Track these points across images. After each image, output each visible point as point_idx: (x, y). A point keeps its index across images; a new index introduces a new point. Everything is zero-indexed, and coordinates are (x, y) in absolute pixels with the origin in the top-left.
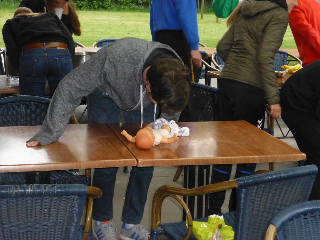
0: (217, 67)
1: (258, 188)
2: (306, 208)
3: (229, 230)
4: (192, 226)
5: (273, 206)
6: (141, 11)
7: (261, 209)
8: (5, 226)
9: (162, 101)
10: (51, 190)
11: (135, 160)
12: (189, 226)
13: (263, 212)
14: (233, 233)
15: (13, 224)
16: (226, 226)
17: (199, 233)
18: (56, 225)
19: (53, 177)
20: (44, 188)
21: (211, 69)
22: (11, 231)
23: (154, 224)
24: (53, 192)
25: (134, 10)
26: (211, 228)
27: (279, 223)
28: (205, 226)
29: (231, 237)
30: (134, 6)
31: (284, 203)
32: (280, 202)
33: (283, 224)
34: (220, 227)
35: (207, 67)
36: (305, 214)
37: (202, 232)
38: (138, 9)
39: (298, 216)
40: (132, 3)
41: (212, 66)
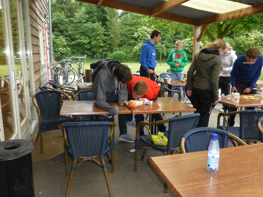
0: (160, 79)
1: (177, 122)
2: (197, 131)
3: (165, 138)
4: (151, 137)
5: (183, 129)
6: (135, 63)
7: (178, 131)
8: (78, 138)
9: (123, 80)
10: (95, 124)
11: (131, 111)
12: (150, 137)
13: (179, 131)
14: (167, 139)
15: (81, 137)
16: (165, 137)
17: (154, 140)
18: (98, 137)
19: (101, 118)
20: (93, 123)
21: (158, 80)
22: (81, 140)
23: (137, 136)
24: (96, 125)
25: (132, 62)
26: (159, 137)
27: (186, 137)
28: (156, 137)
29: (166, 141)
30: (132, 61)
31: (187, 128)
32: (185, 128)
33: (188, 137)
34: (162, 137)
35: (157, 79)
36: (197, 133)
37: (155, 139)
38: (134, 62)
39: (194, 134)
40: (132, 60)
41: (159, 79)
